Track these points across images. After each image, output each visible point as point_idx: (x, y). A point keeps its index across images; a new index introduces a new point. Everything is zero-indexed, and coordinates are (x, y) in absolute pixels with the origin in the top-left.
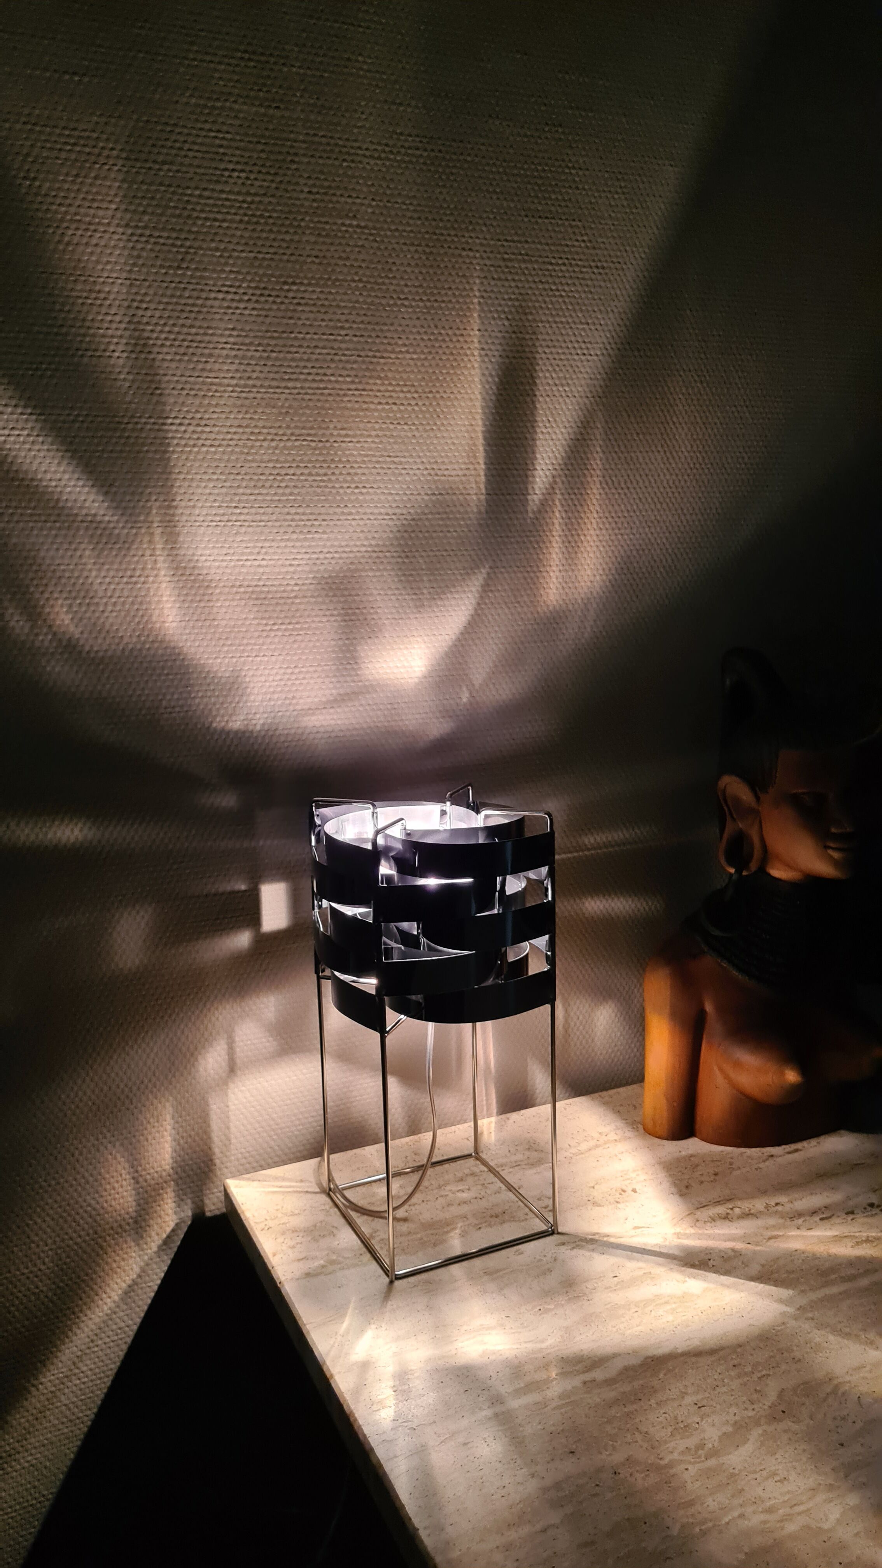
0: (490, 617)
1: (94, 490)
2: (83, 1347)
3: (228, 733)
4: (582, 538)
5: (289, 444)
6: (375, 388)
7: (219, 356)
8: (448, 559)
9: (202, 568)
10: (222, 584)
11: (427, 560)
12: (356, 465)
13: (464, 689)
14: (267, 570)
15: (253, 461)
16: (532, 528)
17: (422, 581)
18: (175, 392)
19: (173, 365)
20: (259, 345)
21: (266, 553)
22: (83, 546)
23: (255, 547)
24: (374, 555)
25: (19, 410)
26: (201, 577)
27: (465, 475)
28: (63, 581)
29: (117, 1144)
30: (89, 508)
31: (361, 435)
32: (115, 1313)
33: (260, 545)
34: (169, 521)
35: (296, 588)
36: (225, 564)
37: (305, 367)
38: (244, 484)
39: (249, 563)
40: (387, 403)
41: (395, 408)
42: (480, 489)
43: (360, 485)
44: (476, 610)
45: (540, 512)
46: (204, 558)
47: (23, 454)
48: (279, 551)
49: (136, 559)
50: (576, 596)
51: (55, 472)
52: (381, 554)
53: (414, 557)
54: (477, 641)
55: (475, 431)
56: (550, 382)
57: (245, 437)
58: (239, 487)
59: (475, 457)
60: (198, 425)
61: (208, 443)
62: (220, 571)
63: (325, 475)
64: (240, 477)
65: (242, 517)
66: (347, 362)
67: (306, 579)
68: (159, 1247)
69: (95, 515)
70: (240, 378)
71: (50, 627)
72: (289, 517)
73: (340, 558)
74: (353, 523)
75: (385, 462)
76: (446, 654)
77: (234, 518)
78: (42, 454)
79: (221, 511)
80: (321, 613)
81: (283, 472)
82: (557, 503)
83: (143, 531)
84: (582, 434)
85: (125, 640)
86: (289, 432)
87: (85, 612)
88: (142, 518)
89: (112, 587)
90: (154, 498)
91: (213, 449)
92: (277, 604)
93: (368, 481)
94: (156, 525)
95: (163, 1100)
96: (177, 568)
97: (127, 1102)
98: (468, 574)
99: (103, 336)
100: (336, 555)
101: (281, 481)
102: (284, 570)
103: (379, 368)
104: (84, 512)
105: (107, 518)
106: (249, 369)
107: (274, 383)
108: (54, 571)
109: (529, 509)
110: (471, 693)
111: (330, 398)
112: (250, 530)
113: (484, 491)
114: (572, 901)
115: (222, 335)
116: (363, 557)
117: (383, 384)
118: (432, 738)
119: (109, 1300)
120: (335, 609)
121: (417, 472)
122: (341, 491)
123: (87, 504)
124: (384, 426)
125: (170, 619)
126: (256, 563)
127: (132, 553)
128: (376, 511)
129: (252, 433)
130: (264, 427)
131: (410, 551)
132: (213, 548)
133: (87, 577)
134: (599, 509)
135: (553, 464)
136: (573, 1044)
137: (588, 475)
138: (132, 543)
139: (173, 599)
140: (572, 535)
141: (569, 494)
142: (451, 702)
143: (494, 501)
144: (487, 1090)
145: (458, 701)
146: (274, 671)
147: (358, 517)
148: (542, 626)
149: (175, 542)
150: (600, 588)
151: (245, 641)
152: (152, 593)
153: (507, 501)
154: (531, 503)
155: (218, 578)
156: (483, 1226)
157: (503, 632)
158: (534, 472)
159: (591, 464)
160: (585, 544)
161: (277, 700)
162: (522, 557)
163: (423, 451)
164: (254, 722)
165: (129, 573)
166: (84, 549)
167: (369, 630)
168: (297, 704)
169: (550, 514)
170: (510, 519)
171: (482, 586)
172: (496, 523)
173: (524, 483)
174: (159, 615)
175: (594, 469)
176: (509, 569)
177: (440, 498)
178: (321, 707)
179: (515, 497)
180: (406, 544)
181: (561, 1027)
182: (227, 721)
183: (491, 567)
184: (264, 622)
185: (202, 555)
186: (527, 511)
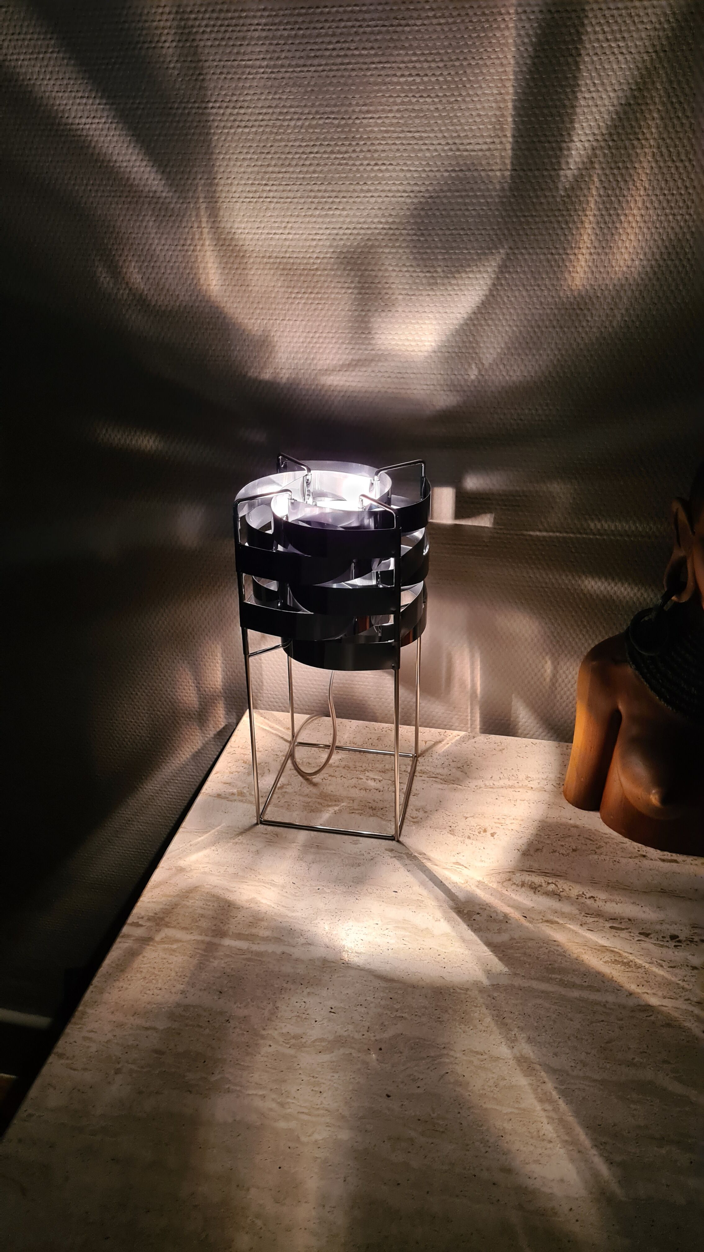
0: (505, 299)
1: (155, 169)
3: (260, 381)
4: (622, 218)
5: (314, 122)
6: (399, 59)
7: (252, 38)
8: (465, 238)
9: (238, 239)
10: (255, 255)
11: (442, 238)
12: (376, 142)
13: (473, 366)
14: (293, 243)
15: (281, 140)
16: (561, 207)
17: (437, 259)
18: (215, 77)
19: (213, 51)
20: (287, 23)
21: (292, 228)
22: (147, 218)
23: (282, 222)
24: (391, 232)
25: (98, 101)
26: (238, 248)
27: (489, 150)
28: (134, 247)
29: (186, 662)
30: (151, 186)
31: (383, 110)
32: (188, 765)
33: (287, 220)
34: (212, 197)
35: (319, 261)
36: (257, 237)
37: (330, 43)
38: (273, 163)
39: (277, 237)
40: (410, 75)
41: (418, 80)
42: (505, 164)
43: (380, 162)
44: (490, 290)
45: (572, 188)
46: (240, 231)
47: (102, 139)
48: (303, 226)
49: (187, 230)
50: (608, 282)
51: (125, 154)
52: (397, 232)
53: (430, 235)
54: (490, 322)
55: (505, 101)
56: (601, 37)
57: (275, 116)
58: (268, 165)
59: (502, 129)
60: (234, 108)
61: (243, 124)
62: (254, 243)
63: (346, 152)
64: (270, 156)
65: (271, 194)
66: (372, 33)
67: (327, 253)
68: (215, 735)
69: (155, 192)
70: (271, 59)
71: (127, 283)
72: (313, 194)
73: (358, 234)
74: (372, 200)
76: (457, 331)
77: (265, 194)
78: (115, 139)
79: (254, 188)
80: (339, 285)
81: (308, 150)
83: (192, 205)
84: (635, 97)
85: (181, 298)
86: (314, 110)
87: (151, 274)
88: (190, 194)
89: (170, 253)
90: (199, 177)
91: (247, 130)
92: (301, 275)
93: (387, 158)
94: (201, 200)
95: (215, 642)
96: (218, 239)
97: (191, 637)
98: (485, 254)
99: (156, 28)
100: (355, 232)
101: (306, 159)
102: (308, 244)
103: (403, 38)
104: (147, 189)
105: (164, 194)
106: (278, 49)
107: (301, 62)
108: (128, 239)
109: (560, 186)
110: (480, 371)
111: (354, 74)
112: (278, 206)
113: (509, 167)
115: (254, 17)
116: (379, 234)
117: (407, 54)
118: (438, 408)
120: (352, 282)
121: (439, 147)
122: (361, 168)
123: (149, 182)
124: (407, 100)
125: (214, 282)
126: (284, 237)
127: (183, 224)
128: (394, 188)
129: (280, 113)
130: (291, 107)
131: (426, 229)
132: (247, 222)
133: (151, 244)
134: (647, 186)
135: (594, 134)
136: (558, 697)
137: (639, 146)
138: (183, 216)
139: (216, 266)
140: (610, 215)
141: (611, 168)
142: (459, 377)
143: (520, 177)
144: (472, 710)
145: (466, 377)
146: (298, 334)
147: (376, 194)
148: (563, 312)
149: (216, 216)
150: (639, 273)
151: (274, 306)
152: (199, 261)
153: (535, 177)
154: (563, 179)
155: (251, 249)
156: (357, 812)
157: (518, 315)
158: (570, 145)
159: (644, 133)
160: (626, 225)
161: (300, 359)
162: (547, 237)
163: (445, 125)
164: (281, 375)
165: (182, 242)
166: (148, 221)
167: (383, 304)
168: (316, 364)
169: (586, 192)
170: (537, 197)
171: (499, 267)
172: (520, 201)
173: (557, 157)
174: (205, 279)
175: (647, 139)
176: (531, 251)
177: (460, 174)
178: (338, 369)
179: (545, 173)
180: (423, 222)
181: (548, 680)
182: (259, 372)
183: (511, 248)
184: (290, 290)
185: (238, 228)
186: (557, 188)
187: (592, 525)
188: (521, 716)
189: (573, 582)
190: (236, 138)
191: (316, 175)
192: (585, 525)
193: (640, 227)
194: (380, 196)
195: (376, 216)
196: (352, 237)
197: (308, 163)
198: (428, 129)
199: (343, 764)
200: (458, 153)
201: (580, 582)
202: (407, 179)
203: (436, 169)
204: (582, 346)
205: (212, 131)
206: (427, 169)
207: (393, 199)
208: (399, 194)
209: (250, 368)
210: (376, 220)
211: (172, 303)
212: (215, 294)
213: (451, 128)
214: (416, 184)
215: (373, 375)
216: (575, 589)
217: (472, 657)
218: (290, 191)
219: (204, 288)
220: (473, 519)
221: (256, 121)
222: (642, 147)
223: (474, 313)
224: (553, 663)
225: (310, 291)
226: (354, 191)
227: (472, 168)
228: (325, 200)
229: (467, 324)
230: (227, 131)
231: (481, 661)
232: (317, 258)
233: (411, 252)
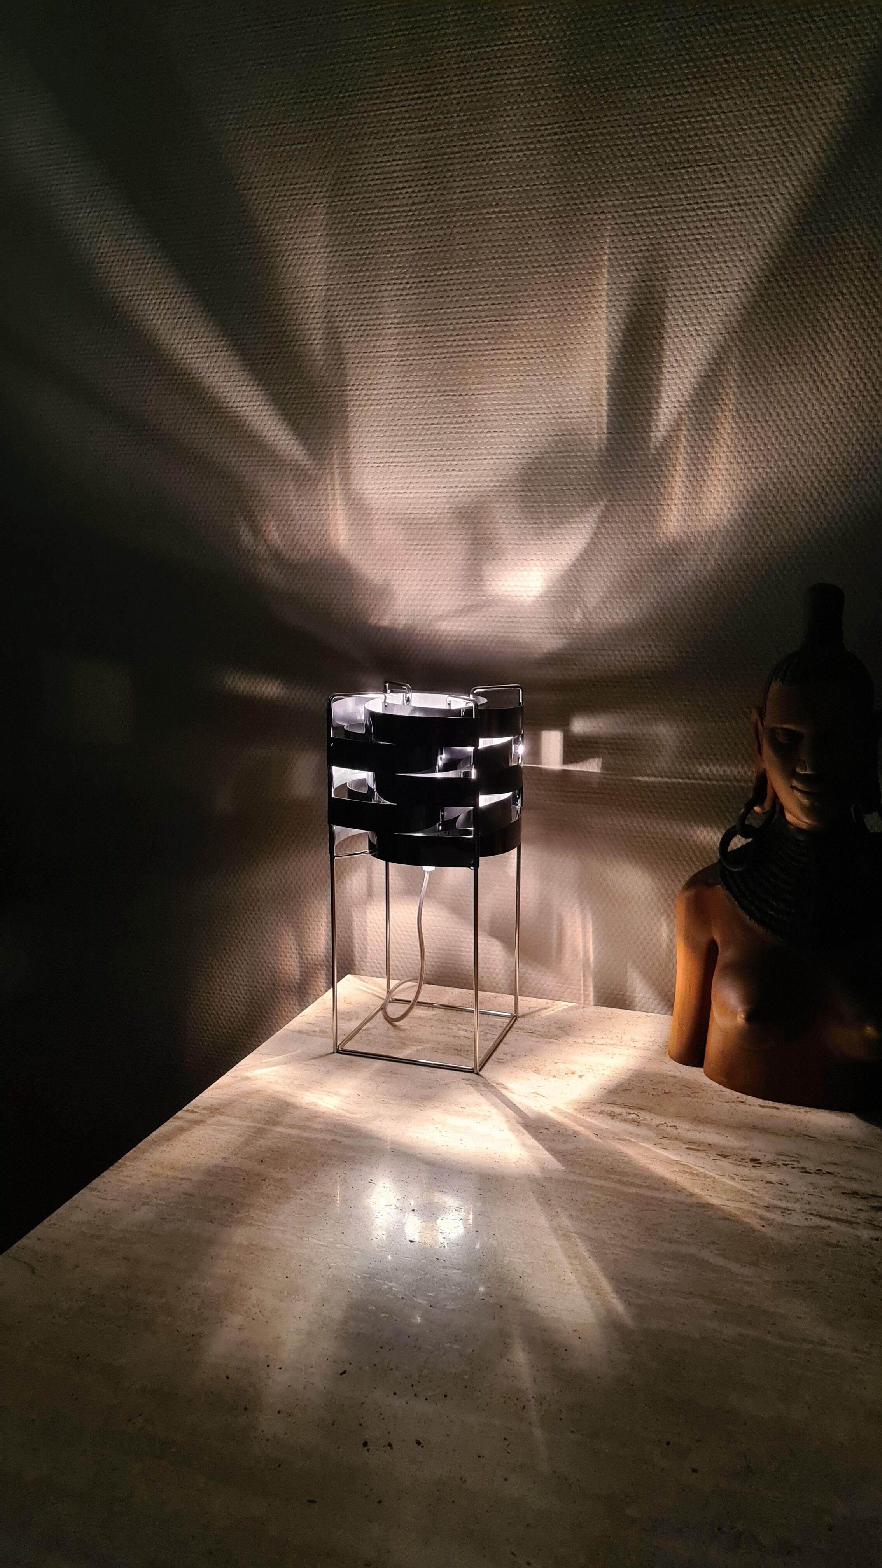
0: (606, 547)
1: (298, 442)
3: (379, 629)
4: (710, 472)
5: (436, 399)
6: (508, 346)
7: (386, 334)
8: (567, 492)
9: (366, 499)
10: (380, 512)
11: (547, 493)
12: (489, 414)
13: (578, 611)
14: (414, 501)
15: (407, 415)
16: (653, 464)
17: (542, 512)
18: (354, 366)
19: (353, 345)
20: (416, 322)
21: (413, 488)
22: (288, 483)
23: (405, 483)
24: (501, 489)
25: (255, 388)
26: (365, 507)
27: (587, 417)
28: (275, 508)
29: (290, 925)
30: (294, 455)
31: (495, 387)
33: (409, 481)
34: (345, 464)
35: (436, 516)
36: (383, 496)
37: (451, 335)
38: (400, 433)
39: (400, 496)
40: (519, 359)
41: (525, 362)
42: (601, 428)
43: (492, 430)
44: (592, 539)
45: (663, 447)
46: (368, 492)
47: (255, 418)
48: (424, 485)
49: (321, 492)
50: (700, 529)
51: (274, 430)
52: (507, 489)
53: (536, 491)
54: (592, 568)
55: (599, 376)
56: (680, 323)
57: (402, 396)
58: (396, 436)
59: (599, 400)
60: (369, 389)
61: (376, 402)
62: (379, 502)
63: (463, 423)
64: (397, 428)
65: (397, 460)
66: (486, 327)
67: (444, 508)
69: (297, 460)
70: (401, 350)
71: (265, 540)
72: (433, 458)
73: (472, 492)
74: (485, 462)
75: (514, 409)
76: (562, 577)
77: (391, 460)
78: (267, 418)
79: (382, 455)
80: (455, 537)
81: (430, 422)
82: (683, 439)
83: (327, 471)
84: (713, 370)
85: (312, 552)
86: (436, 389)
87: (287, 531)
88: (327, 462)
89: (305, 512)
90: (336, 447)
91: (379, 407)
92: (420, 529)
93: (498, 426)
94: (336, 466)
96: (349, 499)
97: (297, 895)
98: (585, 506)
99: (308, 329)
100: (469, 490)
101: (428, 429)
102: (427, 501)
103: (512, 329)
104: (290, 458)
105: (304, 462)
106: (407, 342)
107: (426, 351)
108: (270, 501)
109: (651, 446)
110: (584, 614)
111: (470, 359)
112: (403, 469)
113: (605, 431)
114: (681, 827)
115: (389, 318)
116: (491, 491)
117: (516, 342)
118: (545, 651)
120: (466, 534)
121: (543, 416)
122: (476, 435)
123: (292, 452)
124: (515, 378)
125: (342, 537)
126: (406, 495)
127: (319, 488)
128: (504, 451)
129: (408, 392)
130: (416, 387)
131: (533, 486)
132: (375, 484)
133: (289, 506)
134: (729, 444)
135: (679, 401)
137: (720, 410)
138: (319, 481)
139: (345, 523)
140: (698, 470)
141: (696, 430)
142: (565, 620)
143: (615, 439)
144: (585, 981)
145: (571, 620)
146: (416, 583)
147: (488, 457)
148: (660, 557)
149: (348, 480)
150: (728, 521)
151: (394, 558)
152: (330, 518)
153: (628, 439)
154: (654, 440)
155: (377, 507)
157: (618, 561)
158: (658, 411)
159: (723, 400)
160: (712, 478)
161: (417, 606)
162: (642, 491)
163: (549, 398)
164: (399, 622)
165: (316, 503)
166: (289, 485)
167: (493, 553)
168: (431, 611)
169: (675, 450)
170: (631, 455)
171: (600, 517)
172: (616, 459)
173: (648, 421)
174: (335, 535)
175: (726, 404)
176: (628, 502)
177: (563, 438)
178: (451, 615)
179: (638, 435)
180: (530, 479)
181: (664, 946)
182: (379, 619)
183: (609, 501)
184: (409, 543)
185: (366, 489)
186: (649, 448)
187: (700, 771)
188: (637, 990)
189: (685, 832)
190: (369, 414)
191: (437, 443)
192: (693, 770)
193: (726, 480)
194: (492, 459)
195: (489, 475)
196: (466, 495)
197: (429, 432)
198: (534, 401)
199: (437, 1018)
200: (560, 421)
201: (692, 832)
202: (515, 443)
203: (541, 434)
204: (679, 589)
205: (349, 409)
206: (533, 434)
207: (503, 461)
208: (509, 457)
209: (370, 616)
211: (304, 557)
212: (342, 548)
213: (553, 400)
214: (523, 447)
215: (484, 620)
216: (687, 840)
217: (584, 920)
218: (413, 456)
219: (333, 542)
220: (581, 764)
221: (386, 399)
222: (723, 411)
223: (578, 560)
225: (427, 543)
226: (470, 455)
227: (572, 432)
228: (443, 463)
229: (571, 570)
231: (594, 924)
232: (435, 513)
233: (520, 506)
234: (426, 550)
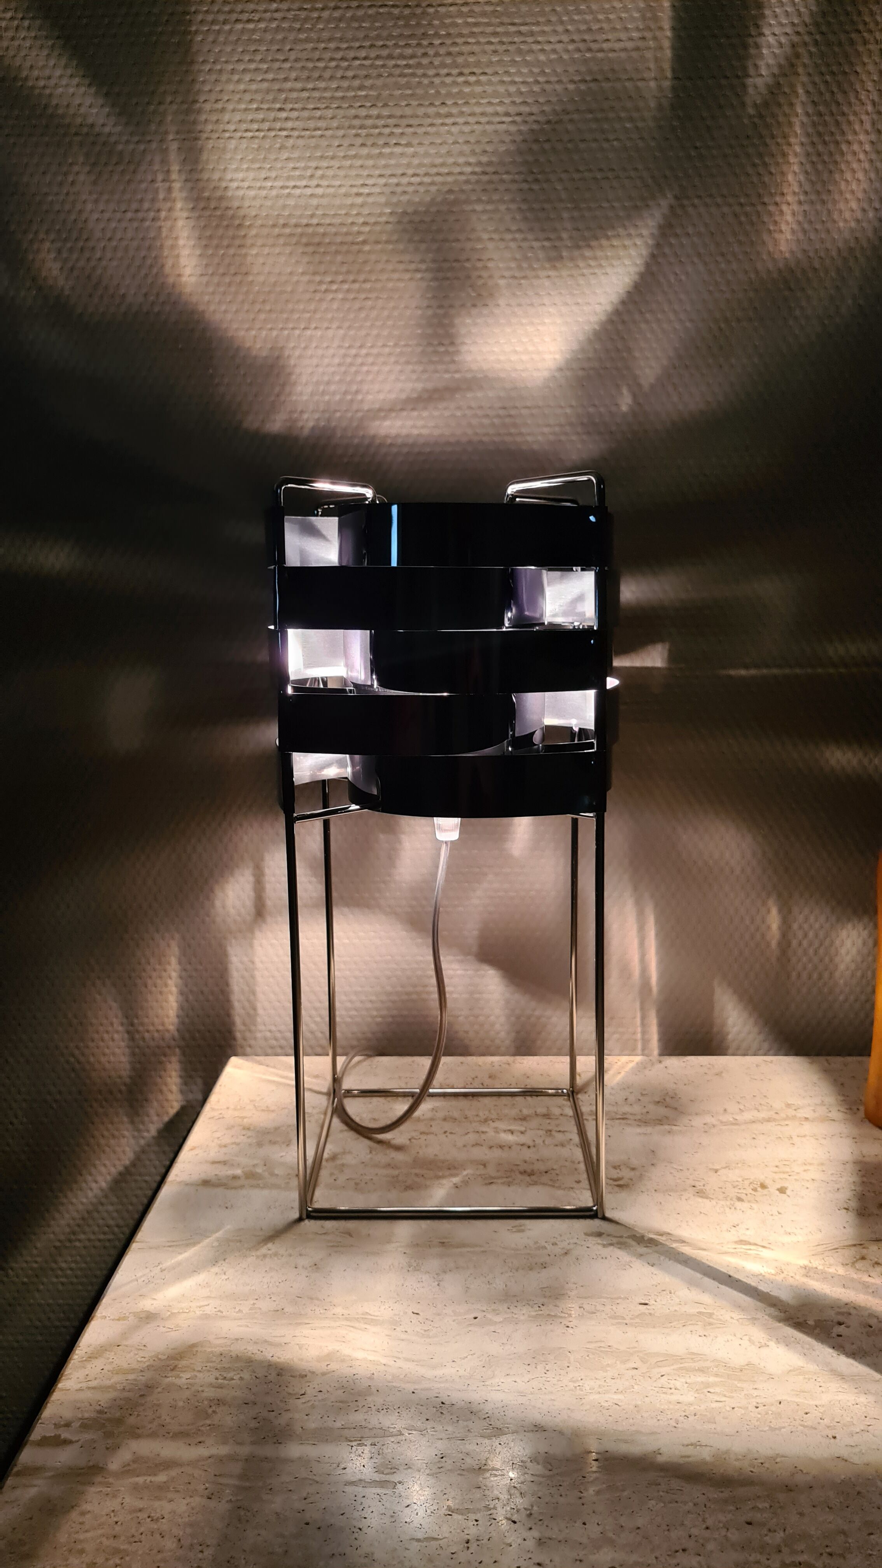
0: (672, 278)
1: (93, 90)
2: (62, 1237)
3: (265, 436)
4: (844, 147)
5: (360, 13)
8: (604, 183)
9: (232, 199)
10: (260, 222)
11: (569, 185)
12: (460, 40)
13: (625, 391)
14: (324, 202)
15: (307, 40)
16: (751, 133)
17: (560, 219)
21: (322, 177)
22: (76, 168)
23: (306, 168)
24: (485, 178)
26: (230, 212)
27: (637, 49)
28: (51, 216)
29: (108, 982)
30: (85, 117)
32: (102, 1204)
33: (314, 164)
34: (189, 132)
35: (367, 229)
36: (264, 193)
38: (293, 75)
39: (298, 192)
42: (662, 70)
43: (466, 71)
44: (648, 265)
45: (766, 104)
46: (235, 185)
48: (342, 173)
49: (143, 186)
50: (829, 245)
51: (43, 67)
52: (496, 178)
53: (548, 181)
54: (648, 316)
58: (286, 79)
59: (655, 19)
61: (245, 16)
62: (257, 203)
63: (412, 57)
64: (287, 65)
65: (290, 124)
67: (381, 215)
68: (158, 1131)
69: (92, 126)
71: (34, 279)
72: (357, 122)
73: (433, 183)
74: (454, 129)
75: (507, 34)
76: (596, 334)
77: (278, 125)
79: (261, 116)
80: (401, 267)
81: (352, 54)
82: (800, 91)
83: (154, 145)
85: (129, 300)
87: (78, 260)
88: (152, 128)
89: (113, 225)
90: (169, 99)
91: (251, 26)
92: (337, 252)
93: (478, 64)
94: (171, 137)
95: (167, 935)
96: (198, 199)
98: (636, 207)
100: (427, 180)
101: (347, 68)
102: (349, 201)
104: (79, 120)
105: (107, 130)
108: (40, 203)
109: (748, 101)
110: (634, 396)
112: (301, 142)
113: (669, 74)
116: (467, 182)
119: (94, 1185)
120: (423, 261)
121: (559, 47)
122: (437, 81)
123: (83, 110)
125: (188, 271)
126: (309, 191)
127: (139, 177)
128: (490, 110)
131: (542, 172)
132: (248, 169)
133: (80, 212)
135: (793, 24)
136: (794, 974)
137: (860, 40)
138: (139, 164)
139: (192, 243)
140: (825, 143)
141: (822, 74)
142: (602, 410)
143: (685, 88)
144: (643, 1018)
145: (614, 409)
146: (331, 351)
147: (461, 120)
148: (763, 294)
149: (196, 162)
151: (290, 306)
152: (164, 235)
153: (708, 88)
154: (751, 90)
155: (254, 213)
156: (500, 1181)
157: (692, 302)
158: (758, 40)
160: (849, 157)
161: (334, 393)
162: (732, 179)
163: (568, 13)
164: (300, 424)
165: (134, 206)
166: (78, 173)
167: (473, 294)
168: (362, 401)
169: (786, 109)
170: (713, 117)
171: (660, 227)
172: (688, 124)
173: (741, 58)
174: (173, 266)
175: (870, 31)
176: (708, 200)
177: (594, 86)
178: (399, 407)
179: (724, 82)
180: (537, 161)
181: (774, 944)
182: (263, 421)
183: (676, 198)
184: (318, 278)
185: (231, 180)
186: (743, 104)
187: (831, 651)
188: (730, 1021)
189: (806, 755)
190: (233, 38)
191: (363, 93)
192: (820, 652)
193: (871, 161)
194: (466, 123)
195: (461, 154)
196: (422, 189)
197: (350, 74)
198: (541, 19)
200: (588, 55)
201: (817, 754)
202: (509, 95)
203: (556, 79)
204: (796, 349)
205: (194, 28)
206: (541, 79)
207: (487, 127)
208: (498, 119)
209: (246, 414)
210: (461, 160)
211: (113, 309)
212: (188, 290)
213: (576, 18)
214: (525, 103)
215: (459, 413)
216: (810, 769)
217: (640, 914)
218: (320, 118)
219: (171, 280)
220: (633, 655)
221: (265, 11)
222: (865, 42)
223: (623, 302)
224: (780, 911)
225: (351, 278)
226: (426, 115)
227: (610, 76)
228: (377, 131)
229: (612, 321)
230: (217, 28)
231: (657, 921)
232: (365, 223)
233: (519, 209)
234: (348, 291)
